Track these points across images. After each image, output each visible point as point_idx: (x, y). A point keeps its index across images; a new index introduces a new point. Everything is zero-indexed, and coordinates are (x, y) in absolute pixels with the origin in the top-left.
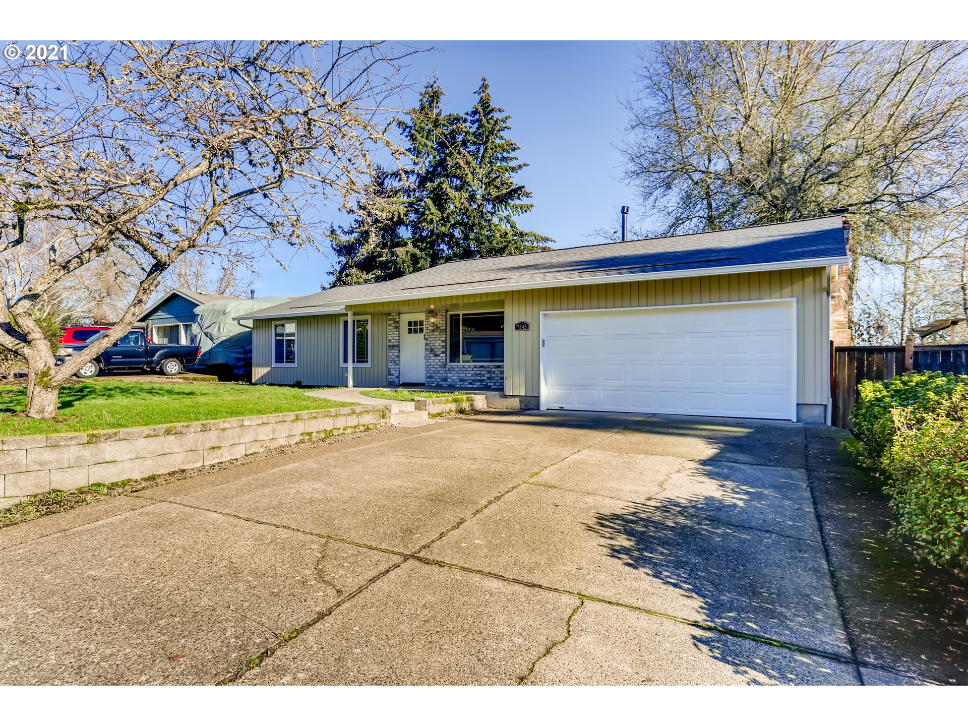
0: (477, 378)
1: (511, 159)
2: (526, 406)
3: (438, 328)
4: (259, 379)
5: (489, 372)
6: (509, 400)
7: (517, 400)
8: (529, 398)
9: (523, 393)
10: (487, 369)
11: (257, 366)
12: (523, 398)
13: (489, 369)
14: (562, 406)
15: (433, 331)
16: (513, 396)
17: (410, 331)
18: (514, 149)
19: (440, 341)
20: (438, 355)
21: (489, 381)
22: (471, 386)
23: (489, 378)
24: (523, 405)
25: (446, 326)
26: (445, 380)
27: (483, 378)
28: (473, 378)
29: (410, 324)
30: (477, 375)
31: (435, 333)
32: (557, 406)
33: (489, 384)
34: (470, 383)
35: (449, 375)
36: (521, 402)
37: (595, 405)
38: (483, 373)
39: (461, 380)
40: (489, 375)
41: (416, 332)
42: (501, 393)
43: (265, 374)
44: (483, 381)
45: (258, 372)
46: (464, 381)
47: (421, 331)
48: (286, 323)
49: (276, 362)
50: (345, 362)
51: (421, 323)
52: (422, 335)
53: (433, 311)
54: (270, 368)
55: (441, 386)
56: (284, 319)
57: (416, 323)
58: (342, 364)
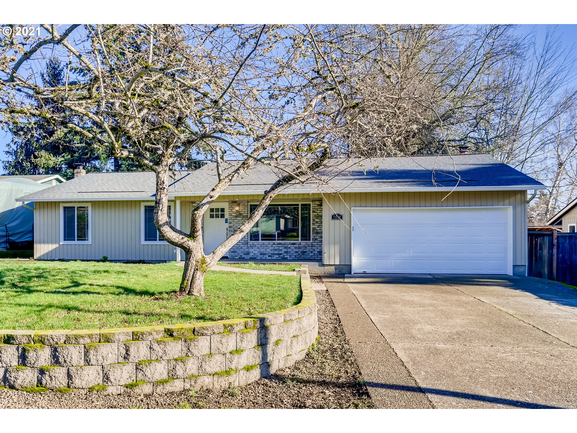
0: (275, 252)
2: (339, 271)
3: (240, 214)
4: (44, 255)
5: (286, 248)
6: (326, 268)
7: (333, 267)
8: (341, 266)
9: (337, 263)
10: (284, 246)
11: (40, 243)
12: (337, 266)
13: (286, 246)
14: (365, 270)
15: (236, 217)
16: (330, 265)
17: (212, 216)
21: (286, 254)
22: (270, 258)
23: (285, 252)
24: (337, 271)
25: (248, 213)
26: (248, 254)
27: (280, 252)
28: (273, 252)
29: (212, 210)
30: (275, 250)
31: (238, 218)
32: (361, 271)
33: (286, 256)
34: (269, 256)
35: (250, 250)
36: (336, 269)
37: (388, 269)
38: (280, 248)
39: (261, 254)
40: (285, 250)
41: (217, 216)
42: (320, 263)
43: (52, 251)
44: (281, 254)
45: (40, 249)
46: (265, 254)
47: (223, 216)
48: (76, 205)
49: (65, 240)
50: (146, 240)
51: (223, 210)
52: (224, 220)
53: (236, 202)
54: (57, 245)
55: (244, 258)
56: (75, 202)
57: (217, 210)
58: (143, 242)
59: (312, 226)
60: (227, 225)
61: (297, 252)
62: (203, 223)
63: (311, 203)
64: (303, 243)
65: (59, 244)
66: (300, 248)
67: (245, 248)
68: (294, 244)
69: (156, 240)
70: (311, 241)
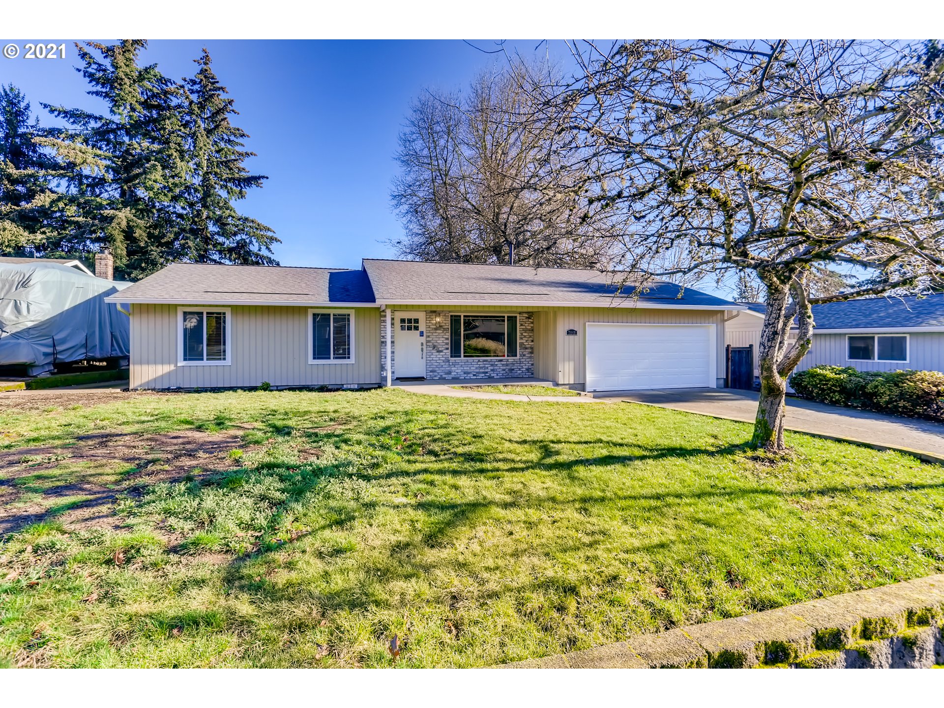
0: (480, 370)
1: (237, 144)
3: (441, 326)
5: (492, 365)
8: (575, 385)
9: (572, 382)
10: (490, 363)
11: (141, 363)
13: (493, 363)
15: (436, 329)
17: (403, 328)
18: (242, 136)
19: (443, 339)
20: (441, 351)
23: (492, 370)
26: (449, 373)
28: (478, 371)
29: (403, 321)
30: (481, 368)
31: (437, 331)
35: (452, 369)
38: (486, 366)
39: (465, 373)
40: (492, 368)
41: (409, 328)
43: (162, 376)
45: (141, 374)
46: (469, 373)
47: (416, 328)
48: (205, 311)
49: (185, 359)
50: (314, 358)
51: (416, 321)
52: (418, 332)
53: (435, 312)
54: (172, 367)
55: (445, 379)
56: (203, 306)
57: (410, 321)
58: (311, 361)
59: (518, 341)
60: (423, 339)
61: (504, 370)
62: (392, 337)
63: (518, 315)
64: (511, 359)
65: (176, 365)
66: (507, 365)
67: (446, 366)
68: (501, 361)
69: (329, 358)
70: (518, 357)
